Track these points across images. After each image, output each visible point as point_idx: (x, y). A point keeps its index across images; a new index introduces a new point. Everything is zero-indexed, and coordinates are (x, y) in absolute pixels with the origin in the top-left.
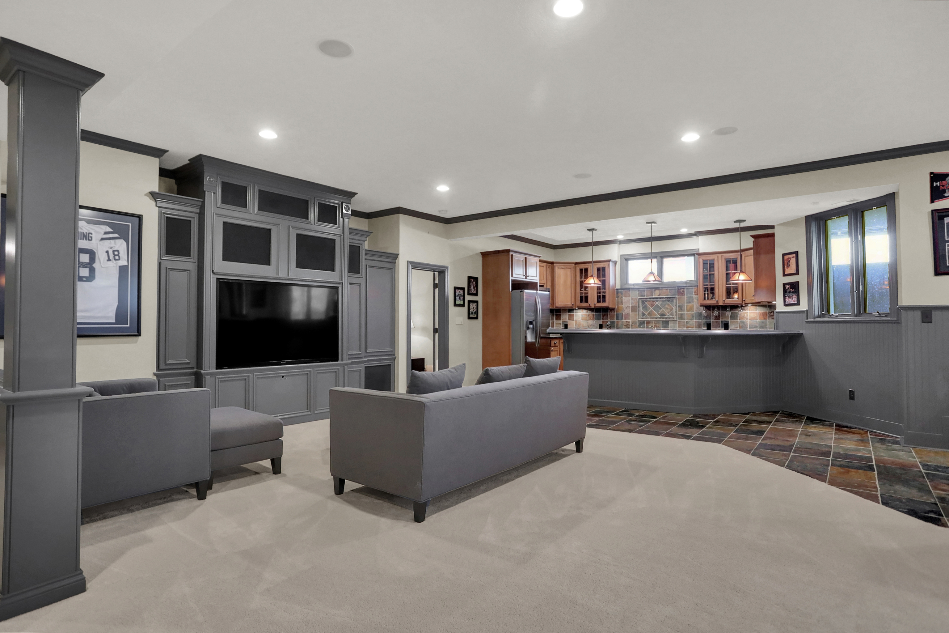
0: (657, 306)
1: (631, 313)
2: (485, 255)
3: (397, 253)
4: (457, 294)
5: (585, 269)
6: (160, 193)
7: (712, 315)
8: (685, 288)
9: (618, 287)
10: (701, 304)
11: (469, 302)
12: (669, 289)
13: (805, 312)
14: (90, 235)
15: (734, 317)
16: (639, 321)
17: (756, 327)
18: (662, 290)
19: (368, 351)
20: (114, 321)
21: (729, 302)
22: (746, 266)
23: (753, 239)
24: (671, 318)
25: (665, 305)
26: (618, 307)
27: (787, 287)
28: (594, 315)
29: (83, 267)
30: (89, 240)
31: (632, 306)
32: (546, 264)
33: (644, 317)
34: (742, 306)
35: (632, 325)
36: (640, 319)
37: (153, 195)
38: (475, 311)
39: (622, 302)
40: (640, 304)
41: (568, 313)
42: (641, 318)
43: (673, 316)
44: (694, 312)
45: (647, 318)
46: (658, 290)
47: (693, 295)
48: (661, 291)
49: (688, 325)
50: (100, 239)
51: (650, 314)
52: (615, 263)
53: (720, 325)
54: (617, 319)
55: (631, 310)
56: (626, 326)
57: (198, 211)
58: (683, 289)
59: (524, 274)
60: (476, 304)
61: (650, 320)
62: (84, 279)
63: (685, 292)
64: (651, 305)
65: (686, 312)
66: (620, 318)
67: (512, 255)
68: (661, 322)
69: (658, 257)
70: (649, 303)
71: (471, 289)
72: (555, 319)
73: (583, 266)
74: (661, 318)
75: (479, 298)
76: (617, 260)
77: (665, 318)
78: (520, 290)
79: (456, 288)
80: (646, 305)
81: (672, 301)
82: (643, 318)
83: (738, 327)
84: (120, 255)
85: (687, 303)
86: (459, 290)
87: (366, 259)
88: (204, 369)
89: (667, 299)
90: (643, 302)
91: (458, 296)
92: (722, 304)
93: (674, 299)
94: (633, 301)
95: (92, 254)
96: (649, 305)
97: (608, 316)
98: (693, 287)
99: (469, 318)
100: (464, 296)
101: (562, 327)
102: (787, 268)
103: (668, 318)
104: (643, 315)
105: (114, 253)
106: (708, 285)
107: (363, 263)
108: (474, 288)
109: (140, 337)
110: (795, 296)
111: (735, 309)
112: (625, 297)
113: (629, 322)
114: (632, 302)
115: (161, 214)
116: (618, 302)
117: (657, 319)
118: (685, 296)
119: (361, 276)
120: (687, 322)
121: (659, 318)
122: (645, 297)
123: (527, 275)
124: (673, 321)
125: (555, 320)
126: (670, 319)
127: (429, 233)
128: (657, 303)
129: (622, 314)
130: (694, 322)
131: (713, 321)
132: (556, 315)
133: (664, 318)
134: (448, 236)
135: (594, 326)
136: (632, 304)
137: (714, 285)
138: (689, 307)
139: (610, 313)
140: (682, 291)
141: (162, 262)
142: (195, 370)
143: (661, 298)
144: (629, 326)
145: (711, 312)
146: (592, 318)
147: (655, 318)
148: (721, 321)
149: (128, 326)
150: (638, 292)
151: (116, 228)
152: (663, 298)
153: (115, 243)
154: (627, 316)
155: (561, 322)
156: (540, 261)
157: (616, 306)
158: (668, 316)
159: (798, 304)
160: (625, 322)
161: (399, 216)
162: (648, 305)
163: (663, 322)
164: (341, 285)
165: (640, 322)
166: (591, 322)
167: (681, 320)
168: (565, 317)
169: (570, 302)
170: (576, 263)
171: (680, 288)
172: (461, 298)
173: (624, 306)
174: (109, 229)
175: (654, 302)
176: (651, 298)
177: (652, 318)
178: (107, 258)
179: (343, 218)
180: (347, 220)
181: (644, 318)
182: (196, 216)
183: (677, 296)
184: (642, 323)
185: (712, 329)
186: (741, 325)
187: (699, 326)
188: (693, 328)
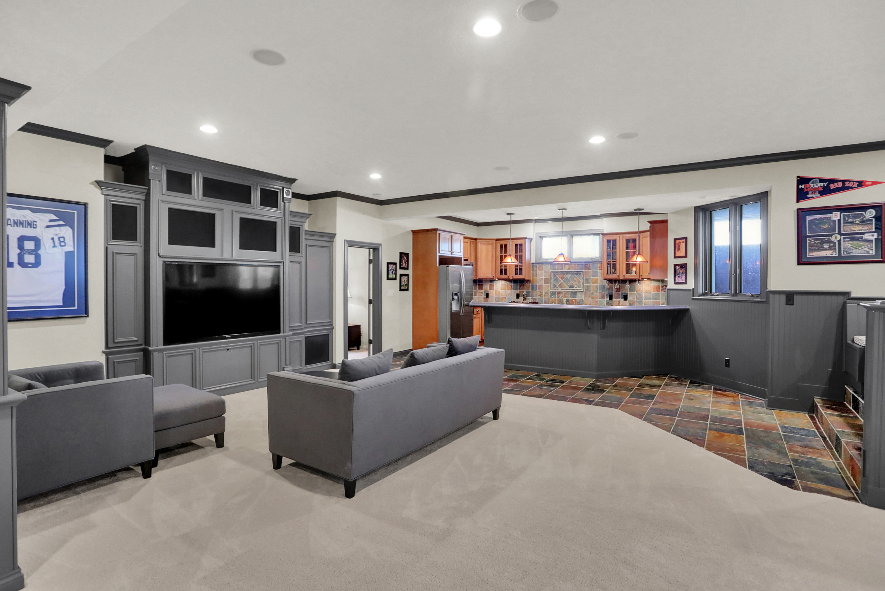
0: (567, 279)
1: (544, 284)
2: (415, 233)
3: (334, 233)
4: (390, 269)
5: (504, 245)
6: (105, 181)
7: (614, 287)
8: (591, 263)
9: (533, 261)
10: (604, 278)
11: (401, 275)
12: (577, 264)
13: (692, 291)
14: (35, 223)
15: (632, 290)
16: (551, 291)
17: (650, 299)
19: (308, 323)
20: (61, 304)
21: (628, 276)
22: (644, 249)
23: (649, 225)
24: (579, 289)
25: (574, 278)
26: (533, 279)
27: (677, 267)
28: (512, 286)
29: (28, 254)
30: (34, 228)
31: (545, 279)
32: (470, 240)
33: (555, 288)
34: (639, 280)
35: (545, 295)
36: (551, 290)
37: (99, 183)
38: (406, 283)
39: (536, 274)
40: (552, 277)
41: (489, 284)
42: (553, 289)
43: (580, 288)
44: (598, 285)
45: (558, 289)
46: (568, 265)
47: (598, 269)
48: (570, 265)
49: (593, 296)
50: (45, 226)
51: (560, 286)
52: (531, 240)
53: (620, 297)
54: (533, 289)
55: (544, 282)
56: (540, 295)
57: (143, 197)
58: (590, 264)
59: (450, 250)
60: (407, 277)
62: (30, 265)
63: (591, 267)
64: (562, 277)
65: (591, 285)
66: (534, 289)
67: (439, 234)
68: (570, 293)
69: (568, 235)
70: (560, 276)
71: (403, 264)
72: (477, 288)
73: (503, 242)
74: (570, 289)
75: (410, 272)
76: (532, 237)
77: (574, 289)
78: (447, 265)
79: (389, 264)
80: (557, 277)
81: (580, 274)
82: (554, 289)
83: (636, 298)
84: (65, 241)
85: (592, 277)
86: (392, 265)
87: (305, 239)
88: (151, 346)
89: (575, 273)
90: (555, 275)
91: (391, 270)
92: (622, 279)
94: (546, 274)
95: (37, 241)
97: (524, 286)
98: (598, 263)
99: (401, 290)
100: (396, 270)
101: (484, 295)
102: (678, 251)
103: (576, 289)
104: (555, 286)
105: (59, 240)
106: (610, 262)
107: (303, 242)
108: (405, 263)
109: (88, 318)
110: (683, 276)
111: (633, 283)
112: (539, 270)
113: (542, 292)
114: (545, 275)
115: (106, 201)
116: (533, 275)
117: (567, 290)
118: (591, 270)
119: (301, 255)
120: (592, 293)
121: (569, 289)
122: (556, 271)
123: (453, 251)
124: (580, 292)
125: (477, 290)
126: (578, 291)
127: (363, 214)
128: (566, 276)
129: (537, 285)
130: (598, 294)
131: (614, 293)
132: (479, 285)
133: (572, 289)
134: (380, 216)
135: (512, 295)
136: (545, 277)
137: (615, 262)
138: (594, 280)
139: (526, 284)
140: (588, 266)
141: (109, 247)
142: (143, 347)
143: (570, 272)
144: (542, 296)
145: (613, 285)
146: (510, 288)
147: (565, 289)
148: (622, 293)
149: (76, 308)
150: (550, 266)
151: (61, 216)
152: (572, 272)
153: (60, 230)
154: (541, 287)
155: (483, 291)
156: (465, 238)
157: (531, 278)
159: (686, 283)
160: (539, 293)
161: (336, 199)
162: (559, 278)
163: (571, 292)
164: (282, 264)
165: (552, 293)
166: (509, 292)
167: (588, 291)
168: (487, 286)
169: (491, 274)
170: (497, 240)
171: (586, 263)
172: (394, 272)
173: (538, 278)
174: (54, 217)
175: (564, 276)
176: (561, 272)
177: (562, 289)
178: (52, 245)
179: (284, 202)
180: (287, 204)
181: (555, 289)
182: (142, 203)
183: (583, 270)
184: (553, 293)
185: (613, 299)
186: (638, 297)
187: (603, 297)
188: (597, 298)
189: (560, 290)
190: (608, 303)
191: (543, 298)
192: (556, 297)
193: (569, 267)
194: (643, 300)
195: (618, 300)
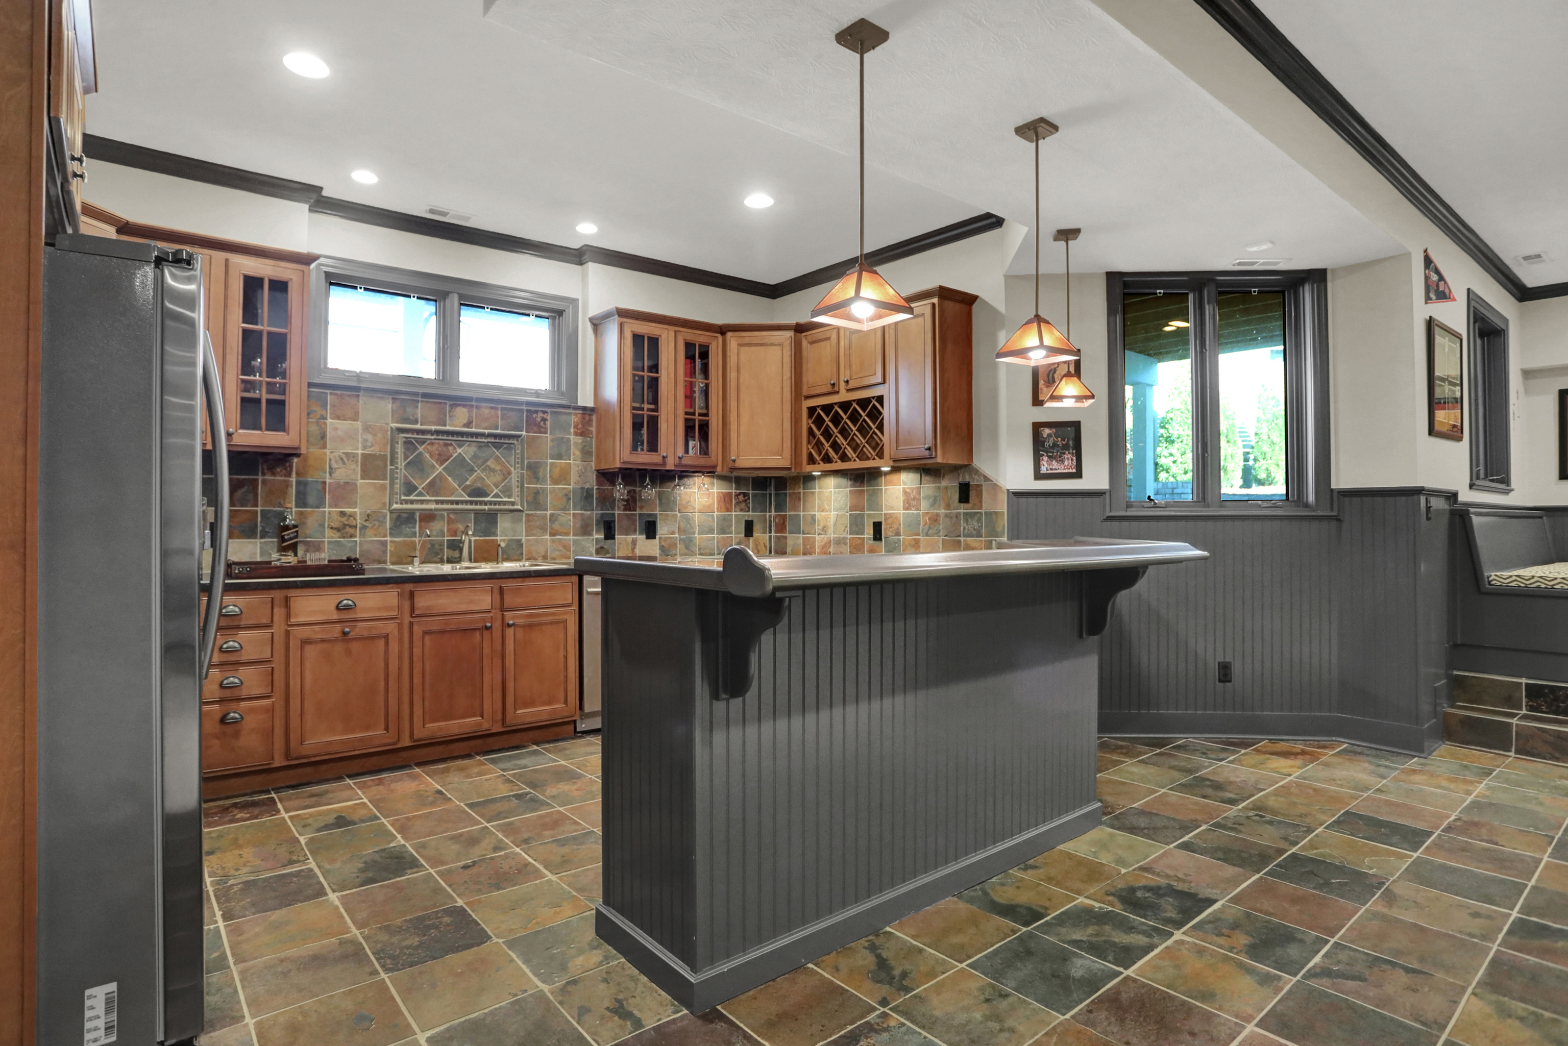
0: (461, 460)
1: (360, 482)
7: (617, 496)
8: (549, 410)
12: (500, 406)
13: (1103, 496)
15: (667, 503)
16: (392, 511)
17: (711, 531)
18: (477, 407)
22: (742, 370)
24: (505, 503)
25: (487, 460)
26: (306, 456)
27: (1046, 432)
31: (363, 454)
33: (411, 498)
35: (364, 528)
36: (395, 506)
39: (323, 436)
40: (400, 448)
42: (402, 502)
43: (509, 496)
44: (571, 487)
45: (422, 502)
46: (464, 406)
47: (569, 433)
48: (475, 412)
49: (556, 526)
51: (432, 487)
53: (636, 525)
54: (302, 501)
55: (363, 471)
56: (338, 530)
58: (544, 412)
61: (436, 510)
63: (548, 423)
64: (439, 455)
65: (549, 487)
66: (311, 499)
68: (473, 516)
70: (434, 448)
74: (471, 503)
77: (486, 503)
80: (420, 454)
81: (510, 447)
82: (407, 502)
83: (677, 530)
85: (551, 459)
89: (491, 440)
90: (408, 443)
93: (515, 442)
94: (369, 437)
96: (431, 456)
97: (256, 488)
98: (571, 411)
102: (1047, 387)
103: (495, 503)
104: (410, 488)
106: (641, 409)
110: (1069, 456)
112: (338, 418)
113: (349, 513)
114: (366, 440)
117: (460, 506)
118: (548, 435)
120: (552, 515)
121: (466, 502)
122: (418, 426)
124: (511, 515)
126: (502, 507)
128: (459, 451)
129: (325, 483)
130: (570, 517)
131: (618, 514)
133: (481, 503)
136: (364, 448)
137: (656, 411)
138: (557, 471)
139: (268, 477)
140: (539, 419)
143: (472, 435)
144: (351, 531)
145: (616, 488)
147: (452, 502)
148: (640, 514)
150: (390, 406)
152: (482, 435)
154: (345, 491)
158: (494, 497)
159: (1078, 475)
160: (336, 517)
162: (427, 456)
163: (477, 513)
165: (399, 517)
167: (536, 509)
171: (533, 409)
173: (332, 452)
175: (451, 448)
176: (438, 432)
177: (442, 502)
181: (412, 502)
183: (524, 433)
184: (403, 520)
185: (617, 537)
186: (682, 525)
187: (585, 530)
188: (567, 534)
189: (433, 506)
190: (602, 548)
191: (357, 539)
192: (414, 534)
193: (470, 417)
194: (696, 535)
195: (630, 538)
